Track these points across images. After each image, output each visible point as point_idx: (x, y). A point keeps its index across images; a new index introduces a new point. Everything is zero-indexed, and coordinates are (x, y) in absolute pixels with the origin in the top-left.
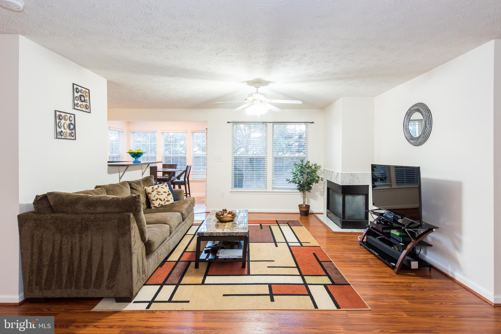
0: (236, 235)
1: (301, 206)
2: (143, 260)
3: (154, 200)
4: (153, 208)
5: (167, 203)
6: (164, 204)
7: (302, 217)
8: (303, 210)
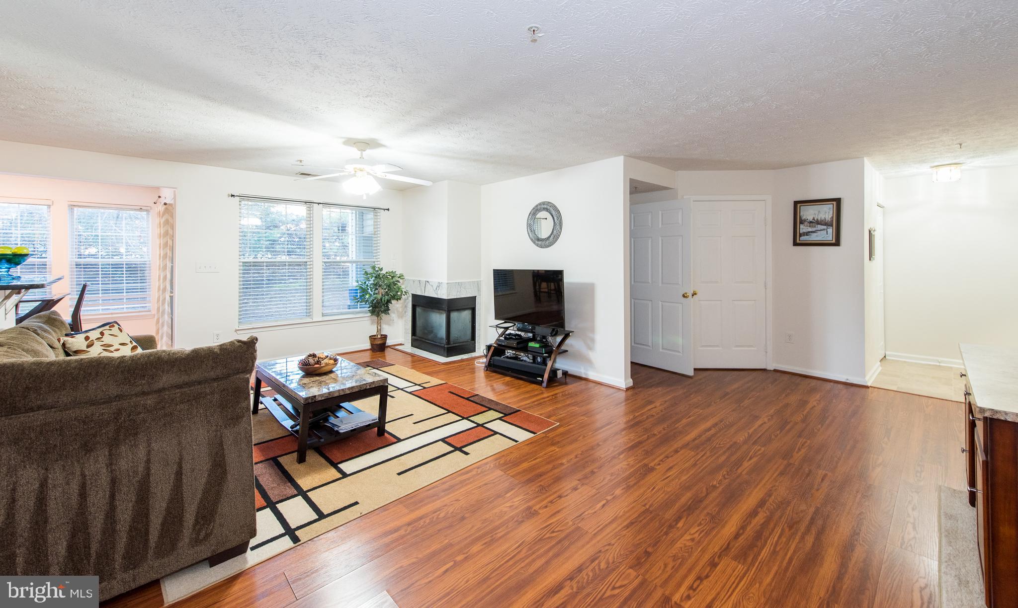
0: (371, 387)
1: (373, 337)
7: (374, 354)
8: (379, 342)
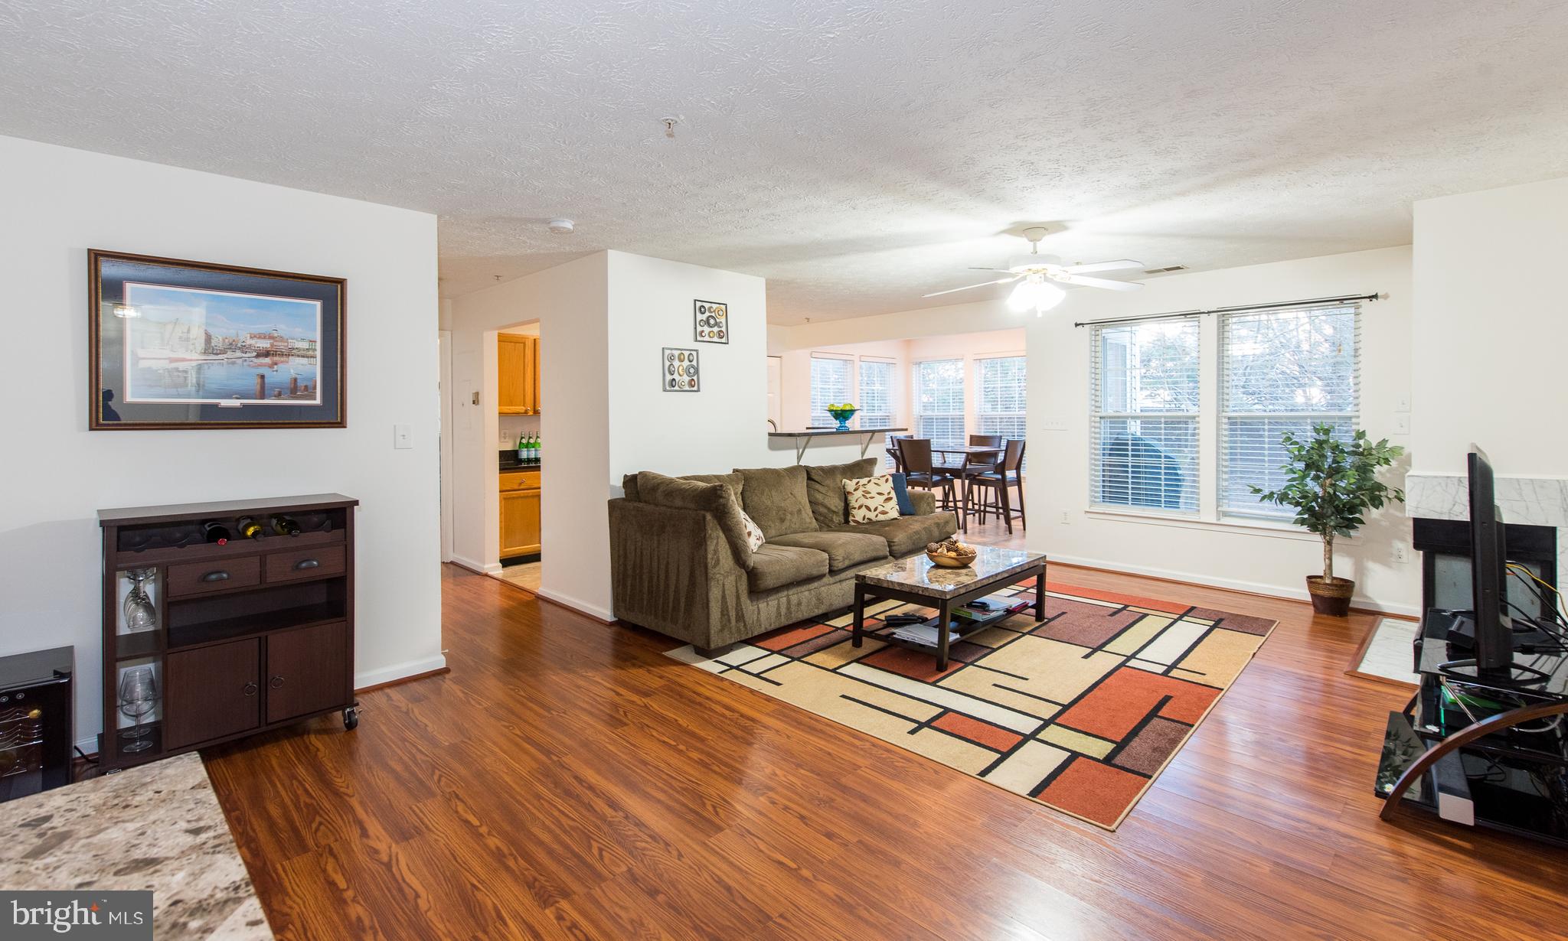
1: (1313, 580)
2: (738, 597)
3: (855, 508)
4: (852, 523)
5: (881, 517)
6: (874, 519)
7: (1320, 615)
8: (1327, 593)
